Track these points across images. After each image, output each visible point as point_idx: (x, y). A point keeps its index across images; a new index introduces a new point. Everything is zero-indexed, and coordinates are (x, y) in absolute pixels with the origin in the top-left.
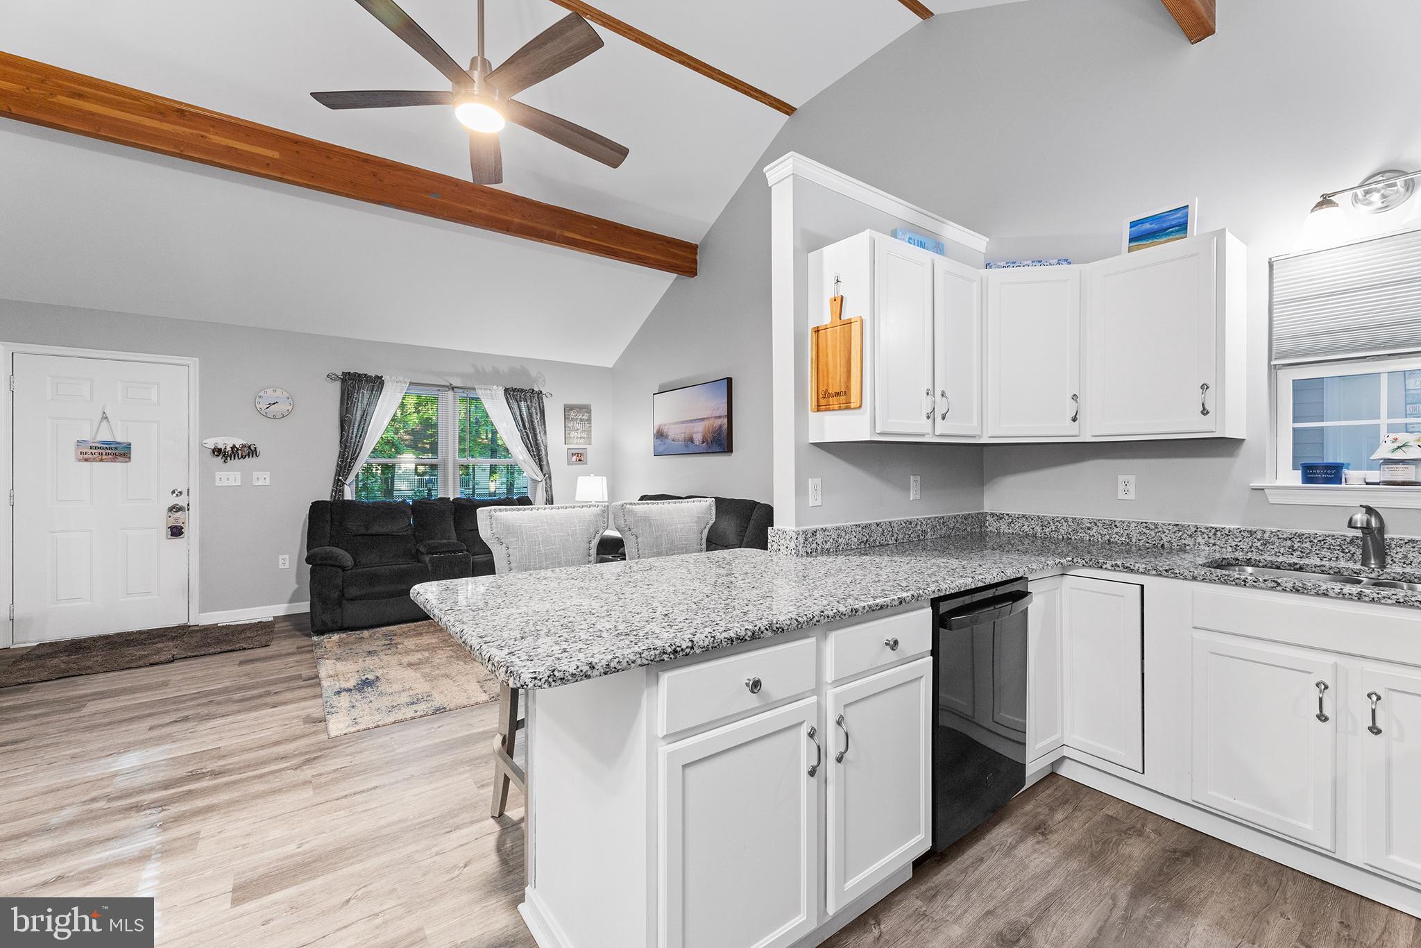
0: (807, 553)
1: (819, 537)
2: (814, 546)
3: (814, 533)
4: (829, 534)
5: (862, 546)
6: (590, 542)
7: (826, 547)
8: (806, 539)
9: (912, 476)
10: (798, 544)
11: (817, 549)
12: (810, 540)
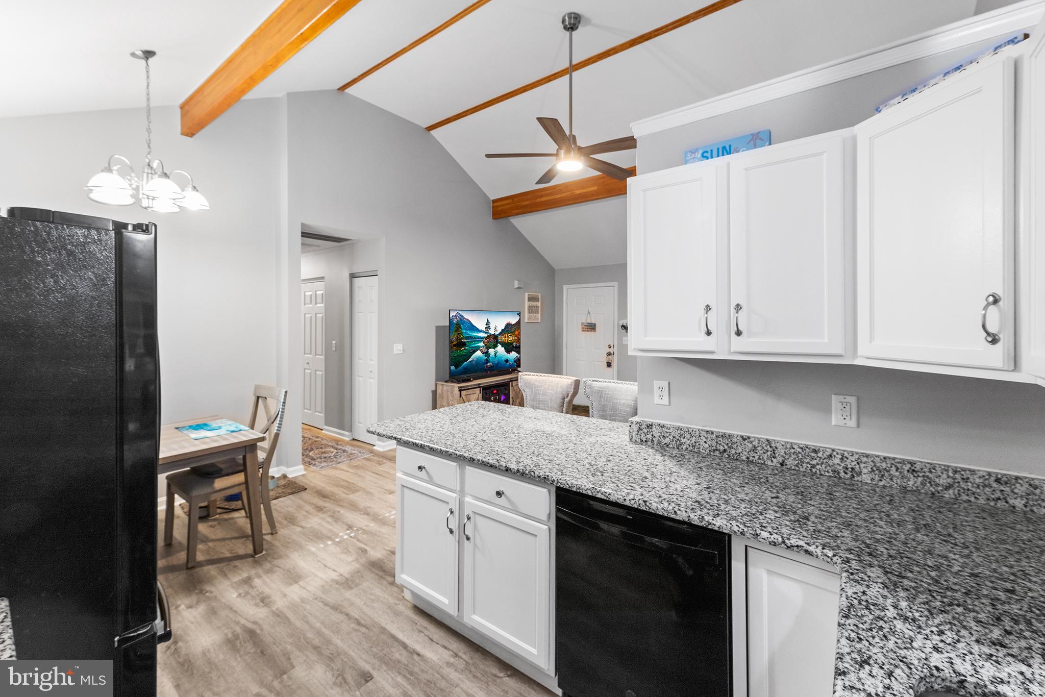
0: (642, 441)
1: (656, 431)
2: (649, 436)
3: (650, 426)
4: (668, 431)
5: (717, 453)
6: (564, 399)
7: (665, 441)
8: (640, 429)
9: (833, 396)
10: (631, 431)
11: (652, 441)
12: (646, 431)
